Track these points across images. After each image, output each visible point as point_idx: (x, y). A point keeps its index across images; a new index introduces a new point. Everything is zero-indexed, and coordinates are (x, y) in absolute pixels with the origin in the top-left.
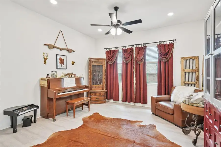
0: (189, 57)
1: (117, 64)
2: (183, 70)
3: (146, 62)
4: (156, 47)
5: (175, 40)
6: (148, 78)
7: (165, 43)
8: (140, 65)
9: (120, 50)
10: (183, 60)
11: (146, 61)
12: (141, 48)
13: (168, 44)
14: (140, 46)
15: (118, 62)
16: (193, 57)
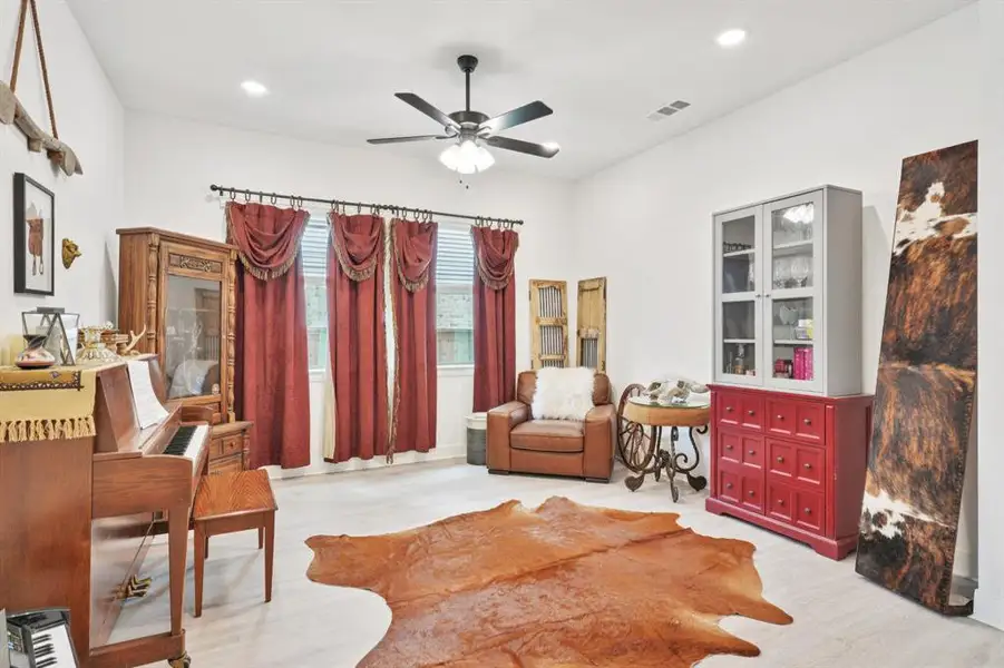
0: (548, 282)
1: (298, 281)
2: (538, 321)
3: (438, 286)
4: (468, 233)
5: (521, 223)
6: (442, 346)
7: (494, 226)
8: (411, 294)
9: (319, 215)
10: (535, 288)
11: (437, 281)
12: (416, 228)
13: (502, 230)
14: (410, 217)
15: (307, 274)
16: (557, 282)
